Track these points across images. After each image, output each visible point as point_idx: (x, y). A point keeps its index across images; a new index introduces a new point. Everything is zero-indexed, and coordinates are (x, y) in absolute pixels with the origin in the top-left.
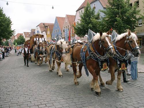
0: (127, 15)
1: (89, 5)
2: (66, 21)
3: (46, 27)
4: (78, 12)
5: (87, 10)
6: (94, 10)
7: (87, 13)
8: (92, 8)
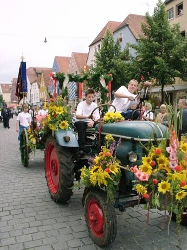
0: (175, 51)
1: (111, 35)
2: (73, 63)
3: (39, 75)
4: (93, 47)
5: (106, 44)
6: (118, 44)
7: (106, 49)
8: (115, 40)
